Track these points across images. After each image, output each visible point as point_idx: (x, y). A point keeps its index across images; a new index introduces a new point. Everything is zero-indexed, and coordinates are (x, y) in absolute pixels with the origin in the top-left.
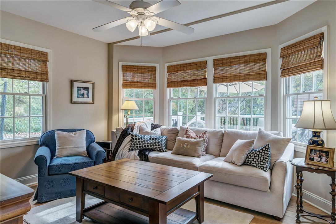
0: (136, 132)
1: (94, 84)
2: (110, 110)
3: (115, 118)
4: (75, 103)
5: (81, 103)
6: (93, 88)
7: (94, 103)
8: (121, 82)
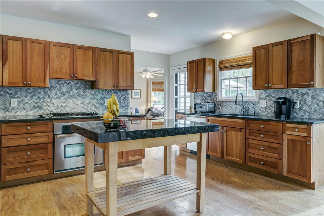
0: (154, 110)
1: (140, 90)
2: (147, 101)
3: (149, 104)
4: (133, 98)
5: (135, 98)
6: (140, 92)
7: (140, 98)
8: (152, 89)
